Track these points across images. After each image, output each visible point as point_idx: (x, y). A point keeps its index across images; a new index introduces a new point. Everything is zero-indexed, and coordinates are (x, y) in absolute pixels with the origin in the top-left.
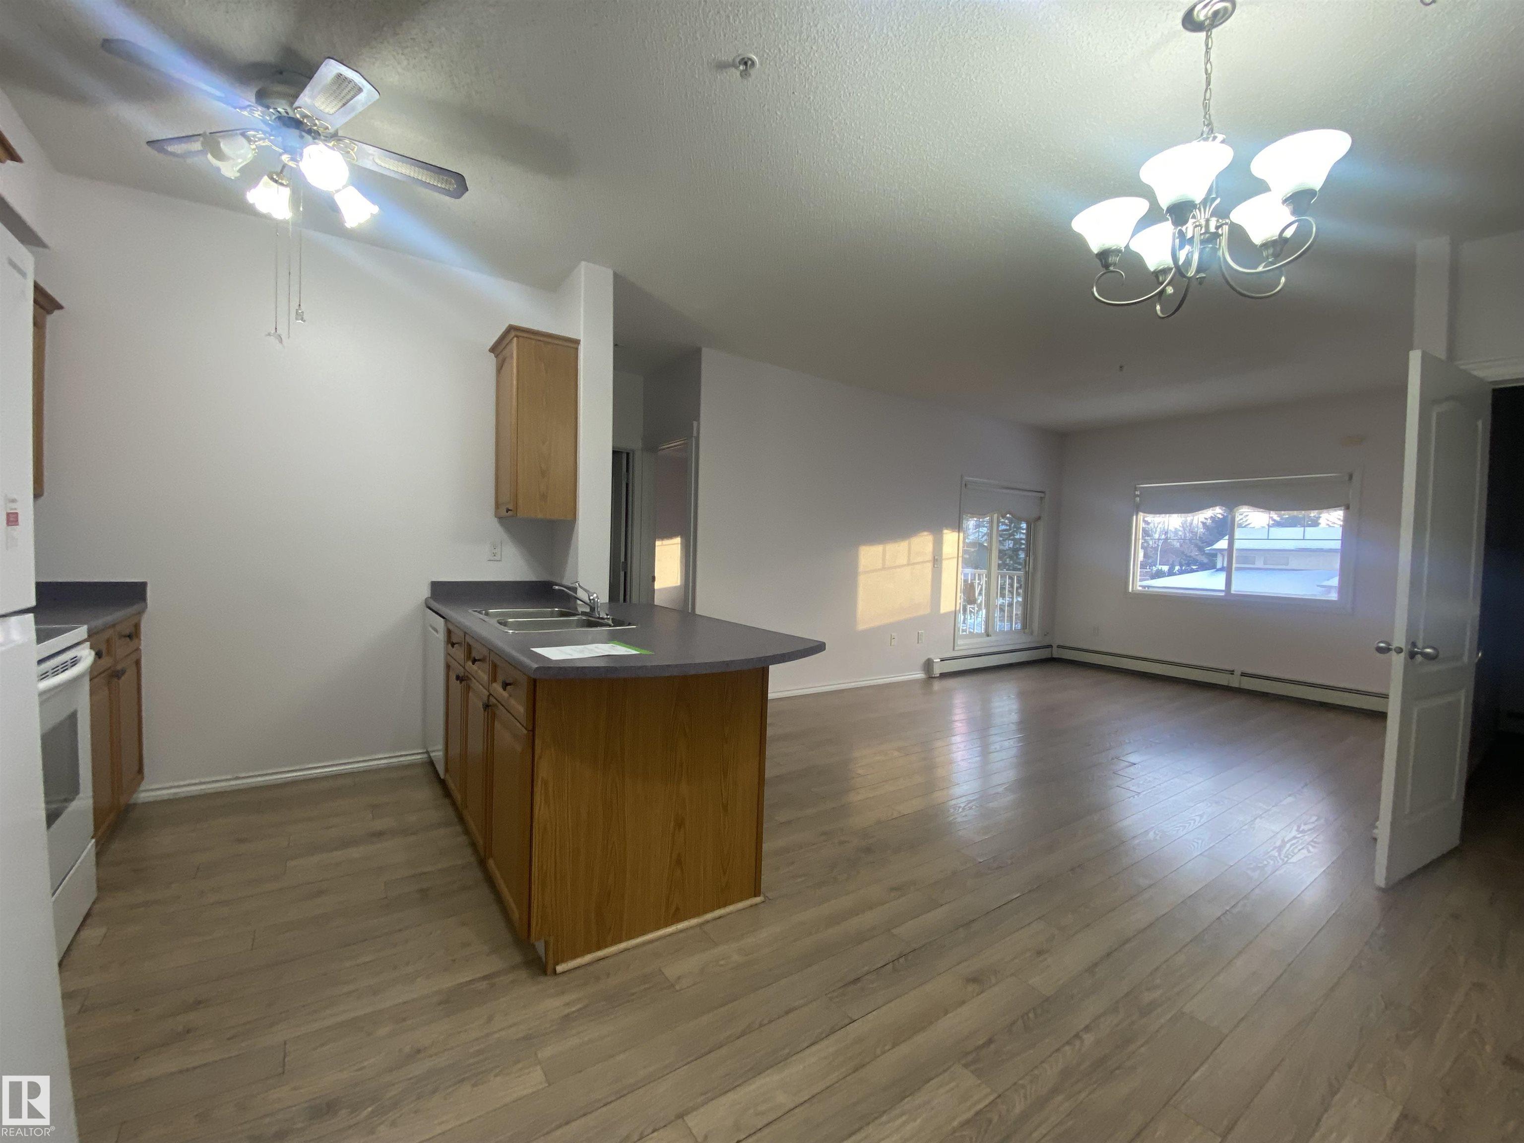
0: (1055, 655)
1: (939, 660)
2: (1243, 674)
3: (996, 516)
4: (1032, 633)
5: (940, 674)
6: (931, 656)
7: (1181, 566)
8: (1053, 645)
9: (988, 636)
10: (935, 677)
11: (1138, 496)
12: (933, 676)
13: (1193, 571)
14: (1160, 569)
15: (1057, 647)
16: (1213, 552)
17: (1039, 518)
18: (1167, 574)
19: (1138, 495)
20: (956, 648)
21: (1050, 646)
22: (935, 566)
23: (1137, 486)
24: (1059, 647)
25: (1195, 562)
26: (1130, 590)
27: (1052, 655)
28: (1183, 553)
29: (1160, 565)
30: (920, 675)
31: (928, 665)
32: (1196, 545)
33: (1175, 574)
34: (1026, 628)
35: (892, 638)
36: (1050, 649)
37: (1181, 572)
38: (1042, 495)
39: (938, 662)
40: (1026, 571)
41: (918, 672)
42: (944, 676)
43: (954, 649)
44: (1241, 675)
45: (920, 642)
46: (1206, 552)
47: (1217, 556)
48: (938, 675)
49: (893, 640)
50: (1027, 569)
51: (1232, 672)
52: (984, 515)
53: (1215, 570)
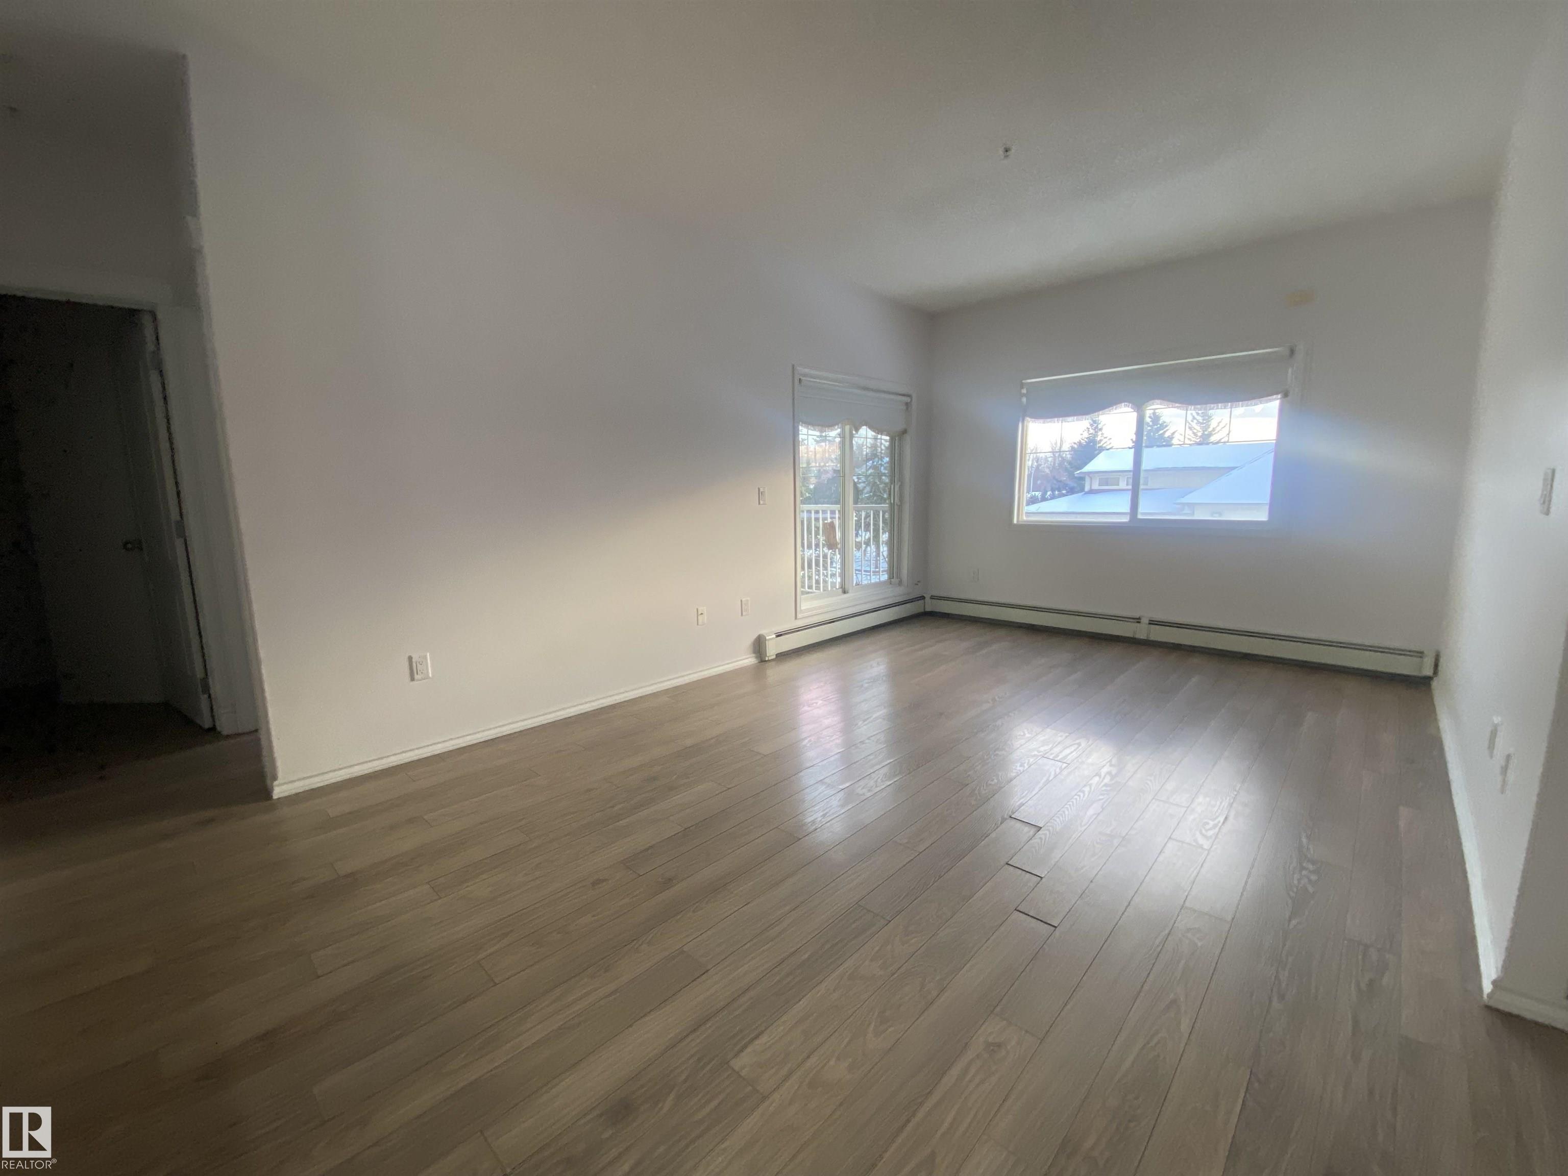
0: (928, 609)
1: (774, 636)
2: (1152, 622)
3: (847, 428)
4: (900, 583)
5: (776, 655)
6: (763, 632)
7: (1053, 490)
8: (925, 595)
9: (845, 592)
10: (769, 661)
11: (1024, 395)
12: (767, 659)
13: (1064, 495)
14: (1034, 494)
15: (931, 598)
16: (1082, 476)
17: (905, 432)
18: (1040, 499)
19: (1024, 393)
20: (799, 616)
21: (923, 598)
22: (761, 502)
23: (1023, 381)
24: (932, 597)
25: (1065, 486)
26: (1015, 521)
27: (924, 609)
28: (1054, 478)
29: (1033, 491)
30: (749, 660)
31: (759, 646)
32: (1066, 470)
33: (1046, 500)
34: (893, 578)
35: (699, 614)
36: (923, 601)
37: (1053, 497)
38: (907, 399)
39: (773, 639)
40: (891, 503)
41: (745, 657)
42: (783, 656)
43: (796, 618)
44: (1150, 624)
45: (744, 613)
46: (1076, 475)
47: (1085, 479)
48: (774, 657)
49: (700, 617)
50: (892, 502)
51: (1138, 620)
52: (831, 426)
53: (1084, 493)
